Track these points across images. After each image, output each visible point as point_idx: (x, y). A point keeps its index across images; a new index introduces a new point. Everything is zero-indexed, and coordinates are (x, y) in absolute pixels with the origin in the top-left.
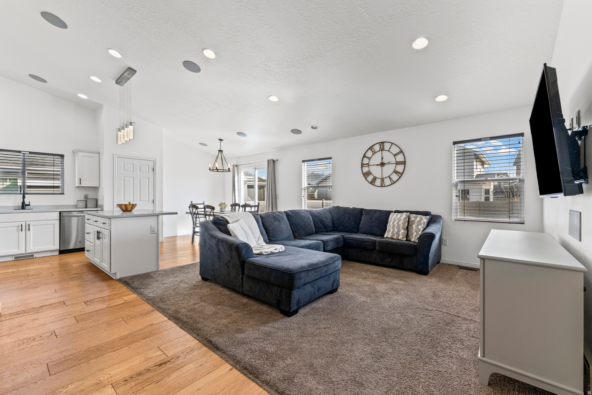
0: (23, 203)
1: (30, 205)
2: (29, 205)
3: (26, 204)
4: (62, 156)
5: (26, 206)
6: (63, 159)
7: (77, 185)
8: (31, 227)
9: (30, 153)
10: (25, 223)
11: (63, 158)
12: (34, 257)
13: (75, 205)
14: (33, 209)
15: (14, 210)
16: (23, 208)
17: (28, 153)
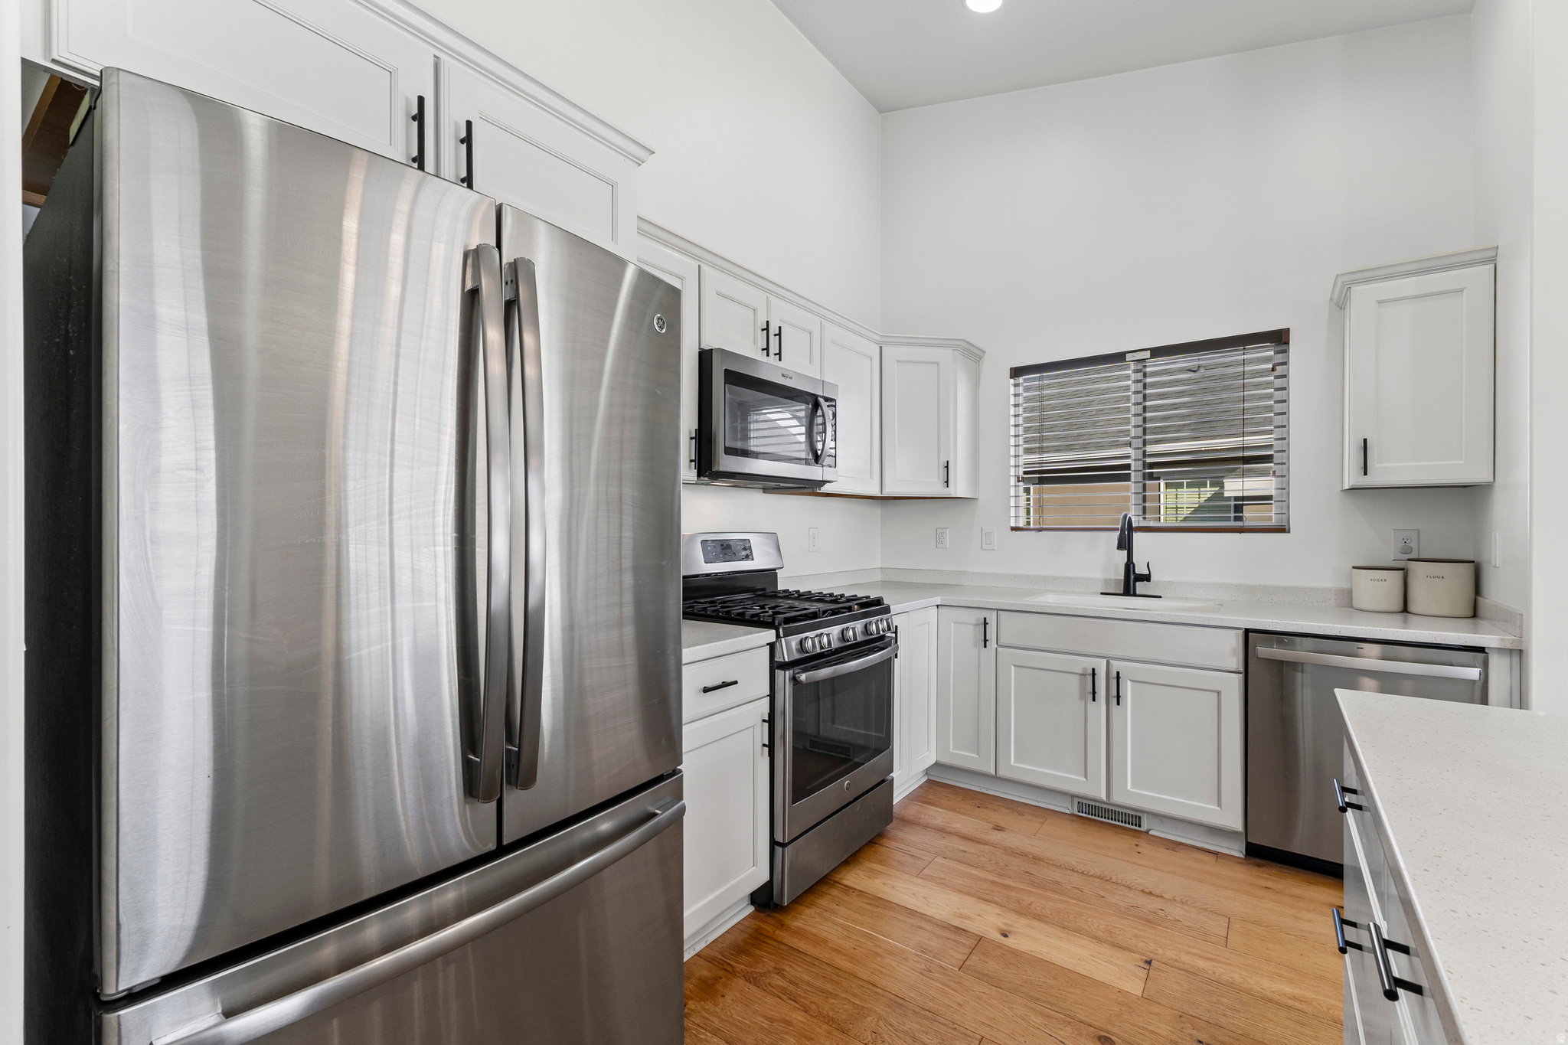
0: (1129, 566)
1: (1153, 578)
2: (1147, 578)
3: (1137, 572)
4: (1279, 338)
5: (1137, 583)
6: (1285, 351)
7: (1352, 477)
8: (1128, 688)
9: (1157, 352)
10: (1108, 663)
11: (1284, 347)
12: (1144, 828)
13: (1342, 590)
14: (1160, 597)
15: (1102, 594)
16: (1128, 591)
17: (1147, 354)
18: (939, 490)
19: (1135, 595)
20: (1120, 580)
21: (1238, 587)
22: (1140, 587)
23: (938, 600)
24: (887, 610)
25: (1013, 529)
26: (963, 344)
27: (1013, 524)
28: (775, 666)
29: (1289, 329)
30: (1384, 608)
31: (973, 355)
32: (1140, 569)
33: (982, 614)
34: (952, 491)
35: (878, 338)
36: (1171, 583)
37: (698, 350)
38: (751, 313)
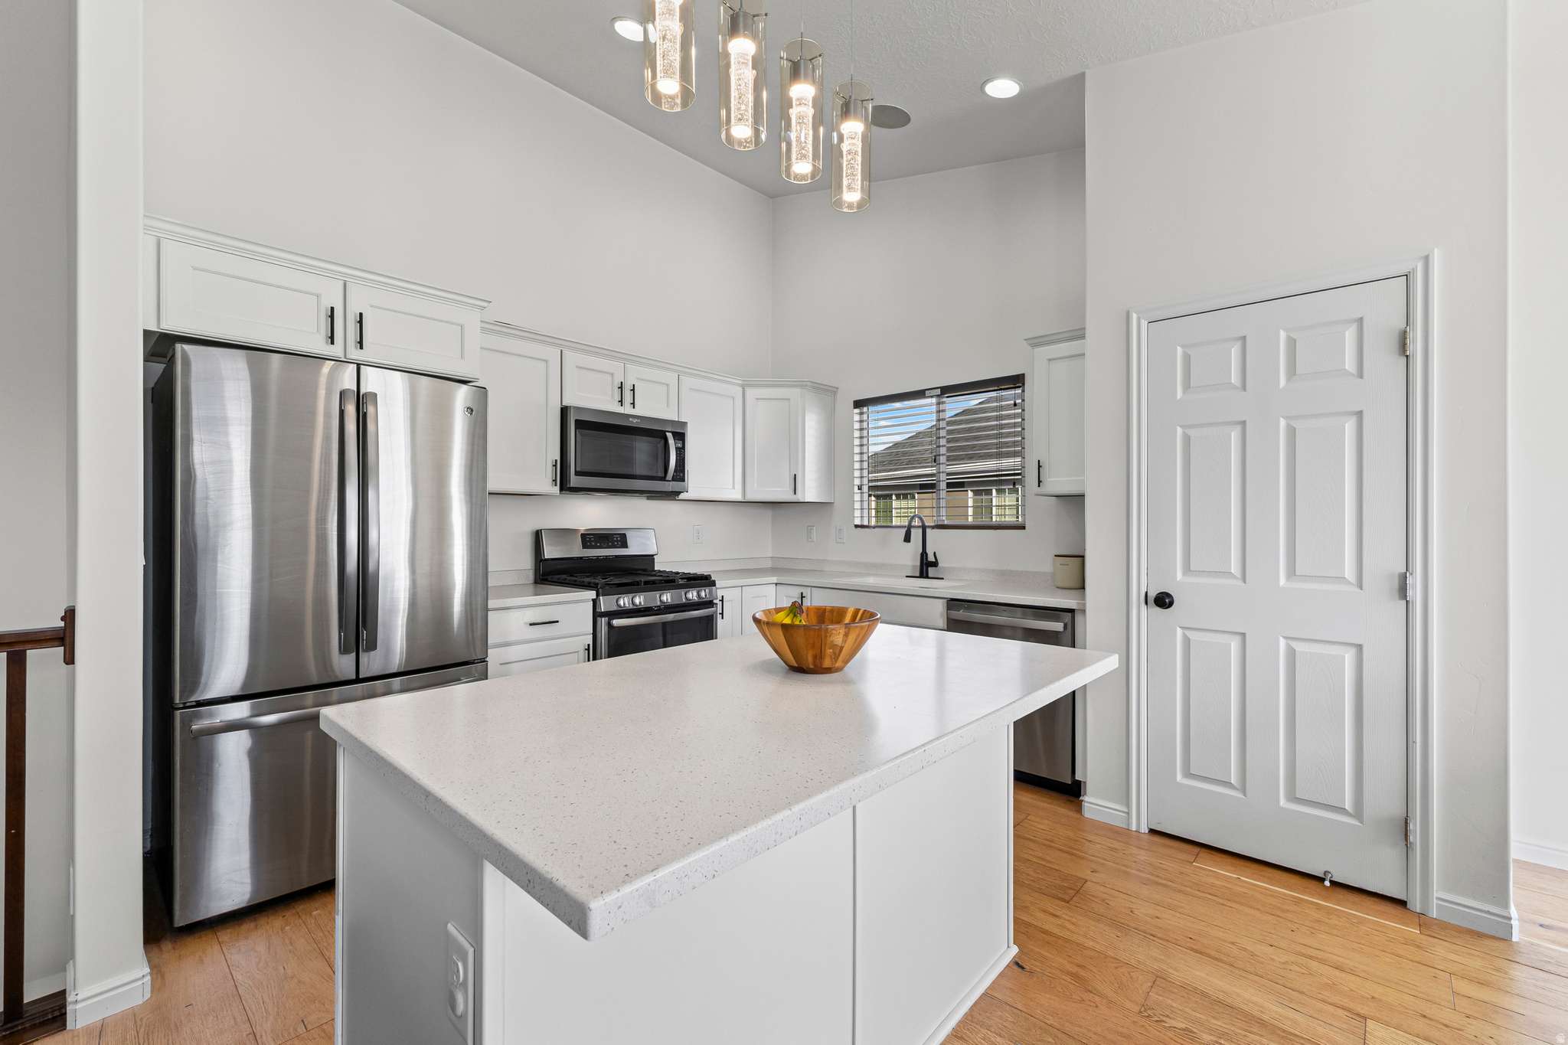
0: (924, 555)
1: (939, 565)
2: (935, 564)
3: (929, 560)
4: (1019, 381)
5: (929, 569)
6: (1023, 391)
9: (945, 390)
11: (1022, 388)
14: (943, 579)
15: (907, 577)
16: (923, 574)
17: (938, 392)
18: (788, 496)
19: (927, 577)
20: (916, 566)
21: (993, 571)
22: (931, 571)
23: (775, 580)
24: (713, 584)
25: (857, 526)
26: (809, 384)
27: (857, 522)
28: (597, 615)
29: (1024, 374)
30: (1066, 585)
31: (826, 392)
32: (931, 558)
33: (800, 590)
34: (799, 497)
35: (741, 382)
36: (953, 569)
37: (560, 406)
38: (609, 377)
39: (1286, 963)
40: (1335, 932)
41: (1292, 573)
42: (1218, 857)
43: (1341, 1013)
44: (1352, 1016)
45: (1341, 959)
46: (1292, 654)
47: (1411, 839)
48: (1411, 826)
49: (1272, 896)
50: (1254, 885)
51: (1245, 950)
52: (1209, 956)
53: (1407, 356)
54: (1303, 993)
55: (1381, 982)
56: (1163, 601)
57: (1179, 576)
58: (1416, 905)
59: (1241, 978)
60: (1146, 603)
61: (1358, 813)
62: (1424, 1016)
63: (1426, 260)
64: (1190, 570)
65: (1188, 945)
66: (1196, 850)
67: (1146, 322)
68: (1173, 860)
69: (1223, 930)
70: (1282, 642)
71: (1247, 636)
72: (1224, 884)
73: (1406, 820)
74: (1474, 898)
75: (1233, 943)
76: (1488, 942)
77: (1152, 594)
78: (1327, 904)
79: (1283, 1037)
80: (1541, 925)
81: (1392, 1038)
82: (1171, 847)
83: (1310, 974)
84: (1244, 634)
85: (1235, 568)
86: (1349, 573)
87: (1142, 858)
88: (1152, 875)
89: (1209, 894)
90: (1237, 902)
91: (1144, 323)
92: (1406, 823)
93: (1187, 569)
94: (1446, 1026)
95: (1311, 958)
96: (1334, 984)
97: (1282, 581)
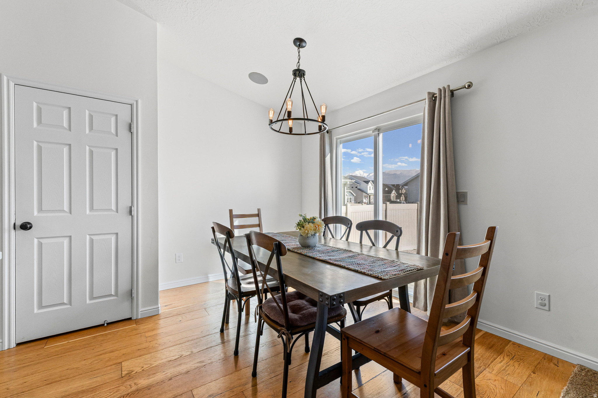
39: (92, 362)
40: (109, 340)
41: (92, 208)
42: (57, 339)
43: (113, 367)
44: (117, 365)
45: (111, 349)
46: (92, 241)
47: (133, 296)
48: (133, 291)
49: (84, 341)
50: (76, 341)
51: (73, 368)
52: (56, 382)
53: (131, 132)
54: (99, 369)
55: (125, 347)
56: (26, 226)
57: (36, 213)
58: (134, 317)
59: (73, 381)
60: (15, 229)
61: (116, 294)
62: (139, 350)
63: (137, 101)
64: (42, 210)
65: (45, 384)
66: (46, 340)
67: (13, 84)
68: (31, 353)
69: (62, 367)
70: (88, 237)
71: (72, 237)
72: (61, 348)
73: (132, 290)
74: (150, 306)
75: (67, 369)
76: (154, 318)
77: (19, 223)
78: (106, 332)
79: (92, 390)
80: (165, 306)
81: (130, 363)
82: (31, 346)
83: (101, 360)
84: (71, 236)
85: (66, 208)
86: (113, 207)
87: (13, 360)
88: (20, 364)
89: (54, 356)
90: (69, 352)
91: (12, 84)
92: (132, 291)
93: (40, 210)
94: (145, 348)
95: (101, 355)
96: (110, 358)
97: (88, 212)
